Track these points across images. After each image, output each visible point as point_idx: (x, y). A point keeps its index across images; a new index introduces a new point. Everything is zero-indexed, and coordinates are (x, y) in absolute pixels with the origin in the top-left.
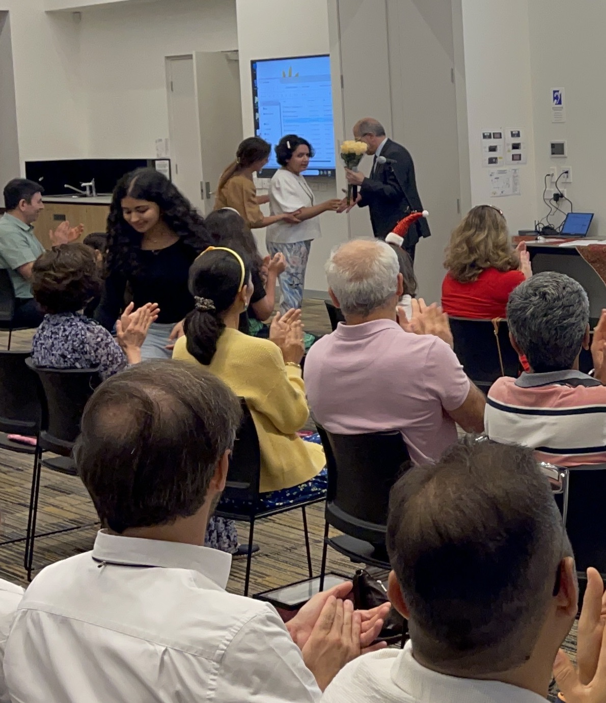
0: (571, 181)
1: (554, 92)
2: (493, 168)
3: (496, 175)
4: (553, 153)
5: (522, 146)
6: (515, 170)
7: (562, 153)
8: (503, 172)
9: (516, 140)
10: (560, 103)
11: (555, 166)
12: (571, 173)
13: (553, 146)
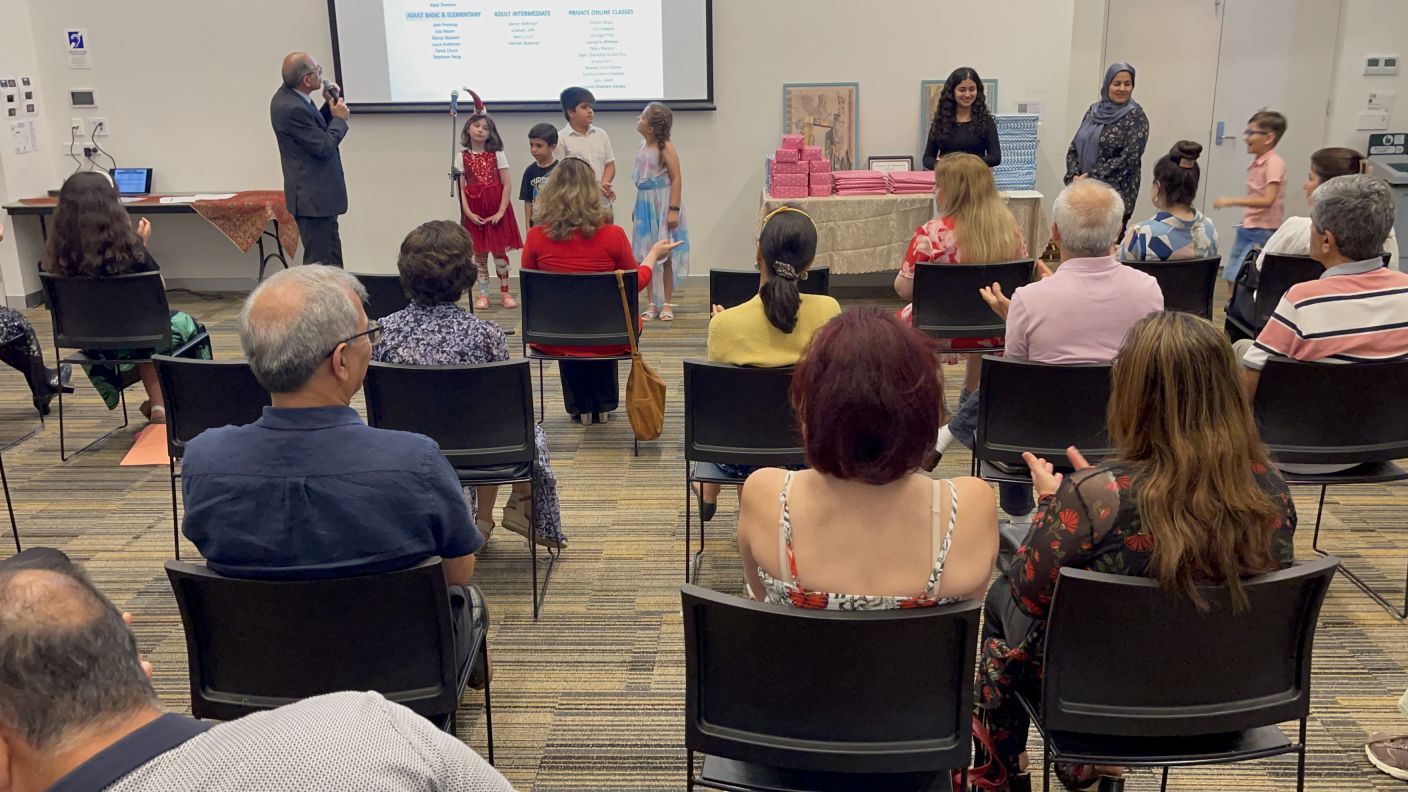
0: (107, 133)
1: (70, 34)
2: (14, 121)
3: (17, 129)
4: (74, 104)
5: (33, 95)
6: (31, 123)
7: (92, 103)
8: (21, 125)
9: (28, 89)
10: (81, 46)
11: (82, 117)
12: (106, 126)
13: (73, 94)
